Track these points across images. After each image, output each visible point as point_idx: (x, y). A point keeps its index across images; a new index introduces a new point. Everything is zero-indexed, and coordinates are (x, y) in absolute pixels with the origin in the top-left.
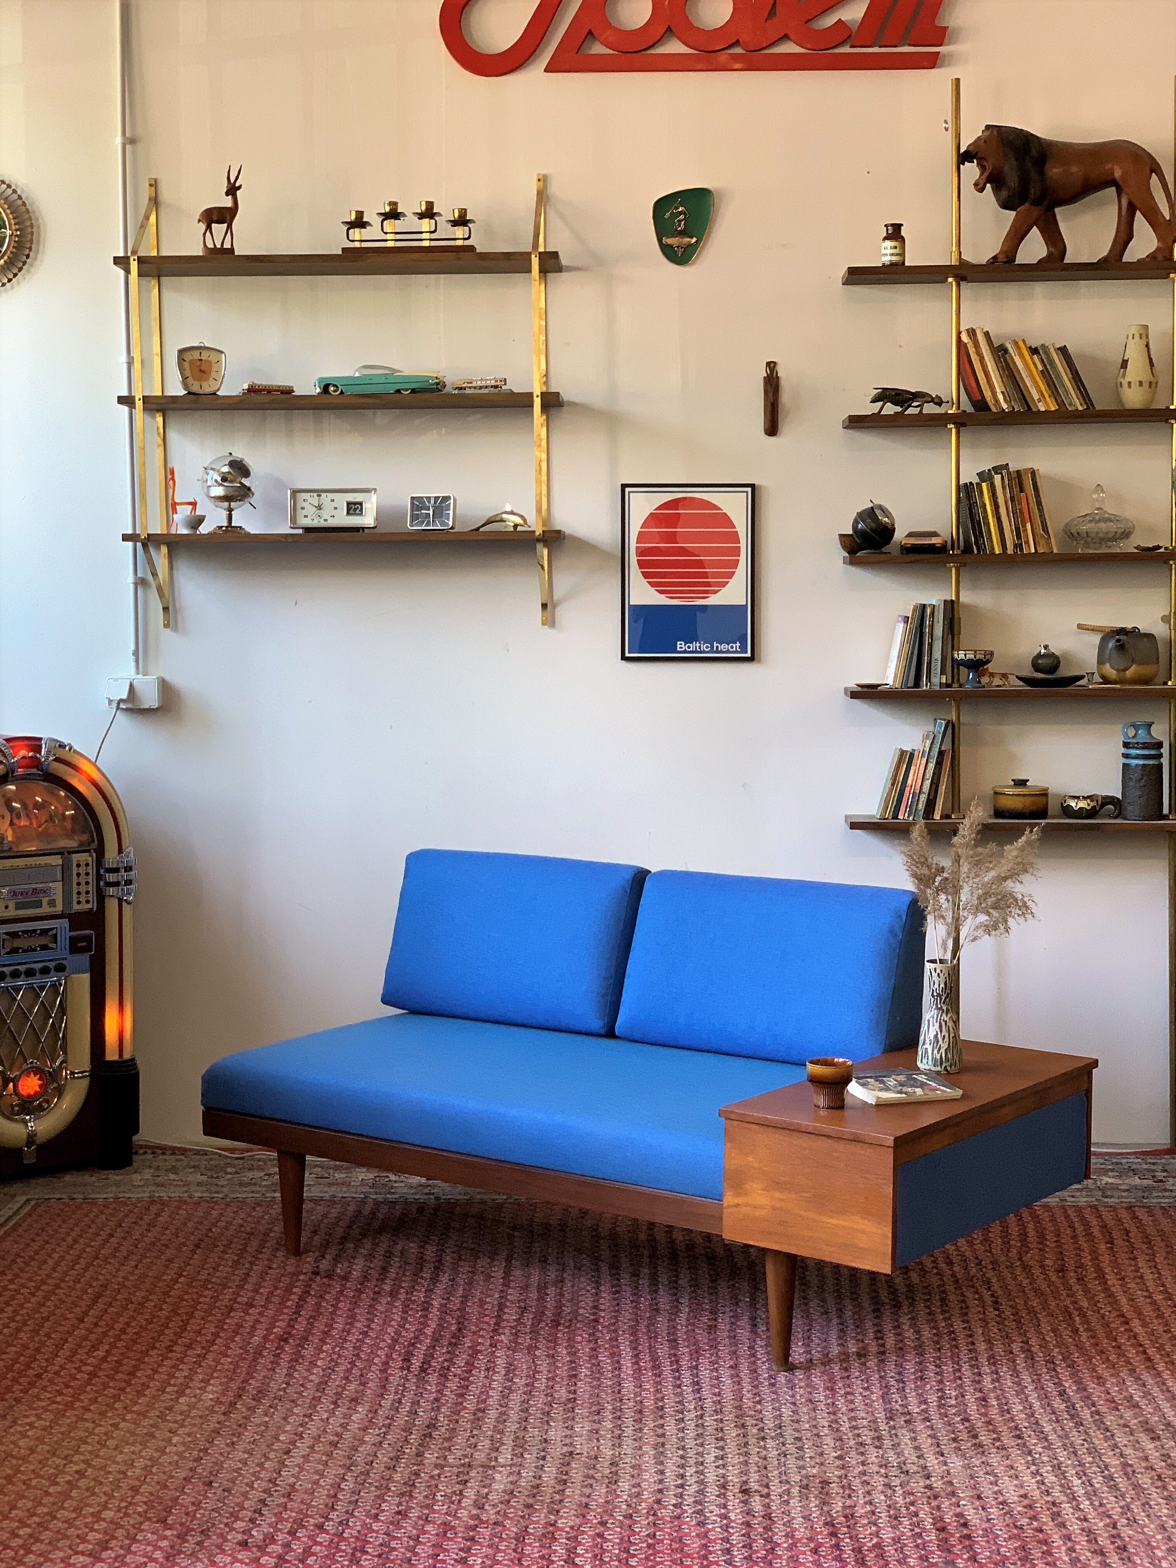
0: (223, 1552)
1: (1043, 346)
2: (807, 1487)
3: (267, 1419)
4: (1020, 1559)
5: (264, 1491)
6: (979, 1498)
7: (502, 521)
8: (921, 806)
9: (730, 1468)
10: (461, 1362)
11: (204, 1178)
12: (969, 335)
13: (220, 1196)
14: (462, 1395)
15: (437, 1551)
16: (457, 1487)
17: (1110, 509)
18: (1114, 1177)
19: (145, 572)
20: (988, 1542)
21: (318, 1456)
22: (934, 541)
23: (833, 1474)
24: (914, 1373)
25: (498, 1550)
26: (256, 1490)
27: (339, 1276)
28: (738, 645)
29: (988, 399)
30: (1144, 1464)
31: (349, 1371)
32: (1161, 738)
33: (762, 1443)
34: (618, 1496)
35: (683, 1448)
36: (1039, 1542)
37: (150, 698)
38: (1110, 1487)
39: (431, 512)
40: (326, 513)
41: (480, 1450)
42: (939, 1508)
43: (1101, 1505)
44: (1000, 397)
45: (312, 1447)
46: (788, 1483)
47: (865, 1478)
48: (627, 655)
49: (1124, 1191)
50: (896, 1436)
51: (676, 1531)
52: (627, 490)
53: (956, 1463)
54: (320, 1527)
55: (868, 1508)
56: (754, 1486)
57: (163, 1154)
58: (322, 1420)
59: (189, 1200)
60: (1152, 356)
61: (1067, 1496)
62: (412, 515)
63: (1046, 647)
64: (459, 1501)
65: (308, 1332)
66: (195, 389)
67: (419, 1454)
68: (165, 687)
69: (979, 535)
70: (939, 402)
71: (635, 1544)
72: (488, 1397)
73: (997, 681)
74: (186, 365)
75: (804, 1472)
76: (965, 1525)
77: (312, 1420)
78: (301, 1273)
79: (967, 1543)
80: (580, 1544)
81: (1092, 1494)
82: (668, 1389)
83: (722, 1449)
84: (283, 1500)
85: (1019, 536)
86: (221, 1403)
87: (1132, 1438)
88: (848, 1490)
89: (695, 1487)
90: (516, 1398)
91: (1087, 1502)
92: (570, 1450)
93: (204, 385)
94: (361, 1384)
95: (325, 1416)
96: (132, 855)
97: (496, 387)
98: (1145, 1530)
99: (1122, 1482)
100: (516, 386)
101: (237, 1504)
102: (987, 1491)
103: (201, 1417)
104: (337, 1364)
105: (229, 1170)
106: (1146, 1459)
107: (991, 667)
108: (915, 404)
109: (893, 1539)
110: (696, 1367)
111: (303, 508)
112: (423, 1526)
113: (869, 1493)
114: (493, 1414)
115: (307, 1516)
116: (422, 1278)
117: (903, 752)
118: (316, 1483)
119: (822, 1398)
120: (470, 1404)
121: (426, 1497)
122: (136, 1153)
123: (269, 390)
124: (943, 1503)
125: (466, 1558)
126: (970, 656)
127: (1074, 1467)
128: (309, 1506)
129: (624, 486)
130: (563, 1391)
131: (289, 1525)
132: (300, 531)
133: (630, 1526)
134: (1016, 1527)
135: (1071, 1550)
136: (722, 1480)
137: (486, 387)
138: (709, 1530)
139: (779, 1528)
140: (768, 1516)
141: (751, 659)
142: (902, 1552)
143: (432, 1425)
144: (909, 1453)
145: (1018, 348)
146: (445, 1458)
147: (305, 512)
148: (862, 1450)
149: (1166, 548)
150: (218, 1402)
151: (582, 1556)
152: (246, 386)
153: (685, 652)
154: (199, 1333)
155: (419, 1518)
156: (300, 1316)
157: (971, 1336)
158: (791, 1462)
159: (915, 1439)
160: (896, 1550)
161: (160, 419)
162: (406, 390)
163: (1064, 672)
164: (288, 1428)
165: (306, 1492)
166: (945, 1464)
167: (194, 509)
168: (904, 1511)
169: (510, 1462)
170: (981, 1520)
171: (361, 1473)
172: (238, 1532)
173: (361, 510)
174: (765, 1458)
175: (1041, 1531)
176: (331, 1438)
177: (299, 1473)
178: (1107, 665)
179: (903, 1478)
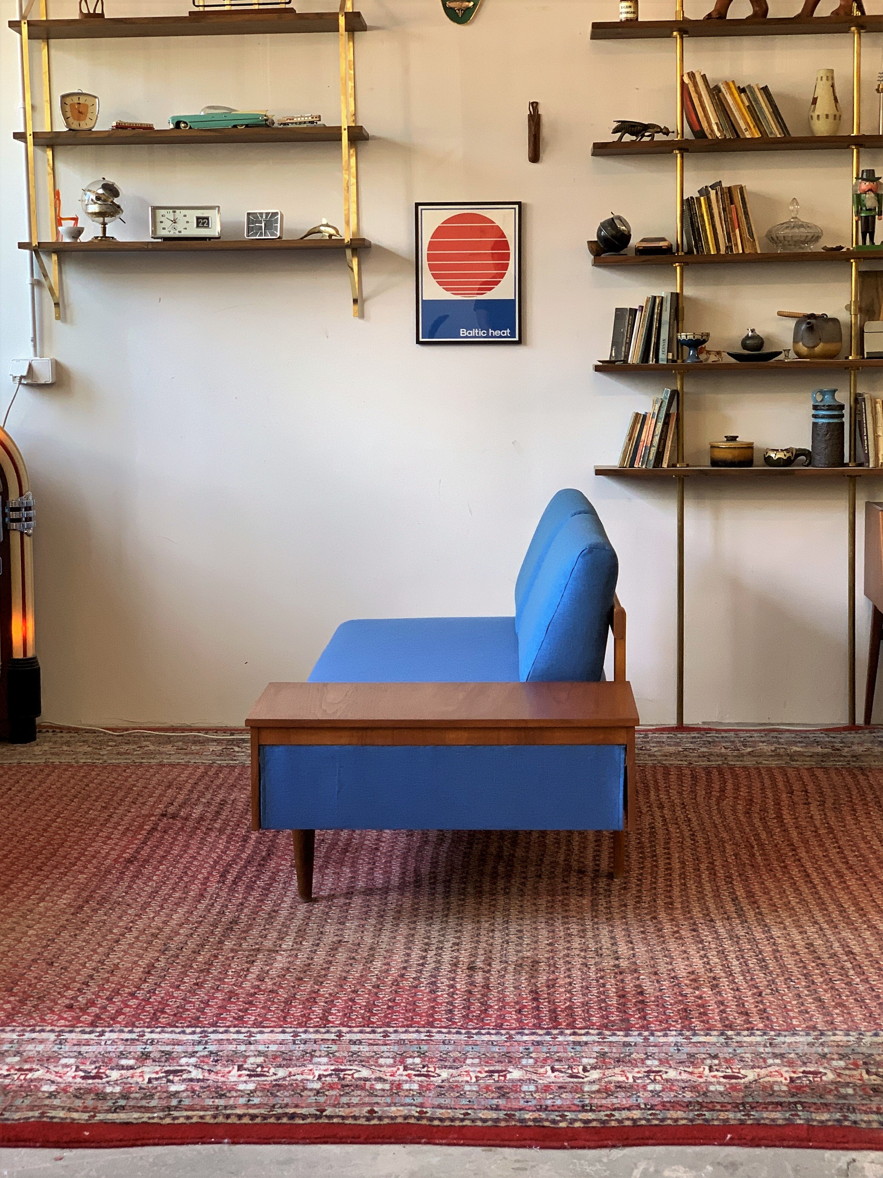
0: (53, 1012)
1: (749, 86)
2: (521, 965)
3: (106, 917)
4: (680, 1018)
5: (94, 969)
6: (656, 974)
7: (320, 232)
8: (652, 457)
9: (463, 952)
10: (265, 877)
11: (89, 749)
12: (690, 78)
13: (101, 761)
14: (262, 901)
15: (221, 1011)
16: (245, 966)
17: (804, 218)
18: (802, 747)
19: (39, 276)
20: (657, 1005)
21: (141, 944)
22: (661, 244)
23: (543, 956)
24: (620, 885)
25: (269, 1010)
26: (87, 968)
27: (182, 818)
28: (508, 331)
29: (705, 129)
30: (791, 951)
31: (176, 883)
32: (843, 402)
33: (491, 934)
34: (371, 972)
35: (428, 938)
36: (700, 1006)
37: (46, 375)
38: (761, 967)
39: (263, 225)
40: (180, 226)
41: (269, 940)
42: (622, 981)
43: (752, 979)
44: (715, 128)
45: (137, 938)
46: (507, 962)
47: (568, 959)
48: (421, 340)
49: (808, 756)
50: (598, 929)
51: (412, 997)
52: (420, 207)
53: (641, 949)
54: (132, 995)
55: (567, 981)
56: (479, 964)
57: (61, 732)
58: (149, 918)
59: (76, 765)
60: (837, 95)
61: (726, 973)
62: (248, 227)
63: (753, 331)
64: (246, 976)
65: (150, 856)
66: (75, 126)
67: (221, 942)
68: (58, 367)
69: (698, 240)
70: (667, 132)
71: (378, 1006)
72: (283, 902)
73: (713, 358)
74: (68, 108)
75: (521, 954)
76: (641, 993)
77: (141, 918)
78: (153, 815)
79: (640, 1006)
80: (335, 1006)
81: (746, 971)
82: (424, 896)
83: (459, 938)
84: (107, 975)
85: (729, 240)
86: (72, 906)
87: (784, 932)
88: (553, 967)
89: (433, 965)
91: (741, 978)
92: (339, 939)
93: (83, 123)
94: (184, 893)
95: (152, 916)
96: (31, 498)
97: (312, 122)
98: (784, 997)
99: (772, 964)
100: (328, 121)
101: (70, 978)
102: (663, 968)
103: (54, 916)
104: (168, 879)
105: (110, 743)
106: (794, 947)
107: (708, 346)
108: (647, 134)
109: (583, 1003)
111: (161, 222)
112: (214, 994)
113: (569, 970)
114: (284, 913)
115: (123, 986)
116: (246, 819)
117: (637, 415)
118: (135, 963)
119: (544, 903)
120: (267, 907)
121: (220, 972)
122: (40, 732)
123: (134, 127)
124: (627, 977)
125: (243, 1016)
126: (691, 337)
127: (736, 952)
128: (127, 979)
129: (417, 205)
131: (108, 993)
132: (160, 240)
133: (376, 993)
134: (682, 995)
135: (723, 1011)
136: (455, 960)
137: (305, 123)
138: (439, 996)
139: (494, 994)
140: (486, 986)
141: (519, 342)
142: (588, 1013)
143: (235, 921)
144: (606, 943)
145: (729, 88)
146: (241, 945)
147: (163, 225)
148: (569, 939)
149: (848, 249)
150: (69, 905)
151: (335, 1014)
152: (114, 124)
153: (467, 337)
154: (65, 857)
155: (212, 988)
156: (146, 845)
157: (668, 858)
158: (512, 947)
159: (612, 932)
160: (583, 1011)
161: (49, 153)
162: (242, 125)
163: (767, 349)
164: (121, 924)
165: (127, 969)
166: (633, 949)
167: (76, 223)
168: (594, 983)
169: (290, 948)
170: (654, 989)
171: (172, 956)
172: (67, 998)
173: (208, 224)
174: (491, 945)
175: (701, 998)
176: (154, 931)
177: (123, 956)
178: (801, 343)
179: (597, 959)
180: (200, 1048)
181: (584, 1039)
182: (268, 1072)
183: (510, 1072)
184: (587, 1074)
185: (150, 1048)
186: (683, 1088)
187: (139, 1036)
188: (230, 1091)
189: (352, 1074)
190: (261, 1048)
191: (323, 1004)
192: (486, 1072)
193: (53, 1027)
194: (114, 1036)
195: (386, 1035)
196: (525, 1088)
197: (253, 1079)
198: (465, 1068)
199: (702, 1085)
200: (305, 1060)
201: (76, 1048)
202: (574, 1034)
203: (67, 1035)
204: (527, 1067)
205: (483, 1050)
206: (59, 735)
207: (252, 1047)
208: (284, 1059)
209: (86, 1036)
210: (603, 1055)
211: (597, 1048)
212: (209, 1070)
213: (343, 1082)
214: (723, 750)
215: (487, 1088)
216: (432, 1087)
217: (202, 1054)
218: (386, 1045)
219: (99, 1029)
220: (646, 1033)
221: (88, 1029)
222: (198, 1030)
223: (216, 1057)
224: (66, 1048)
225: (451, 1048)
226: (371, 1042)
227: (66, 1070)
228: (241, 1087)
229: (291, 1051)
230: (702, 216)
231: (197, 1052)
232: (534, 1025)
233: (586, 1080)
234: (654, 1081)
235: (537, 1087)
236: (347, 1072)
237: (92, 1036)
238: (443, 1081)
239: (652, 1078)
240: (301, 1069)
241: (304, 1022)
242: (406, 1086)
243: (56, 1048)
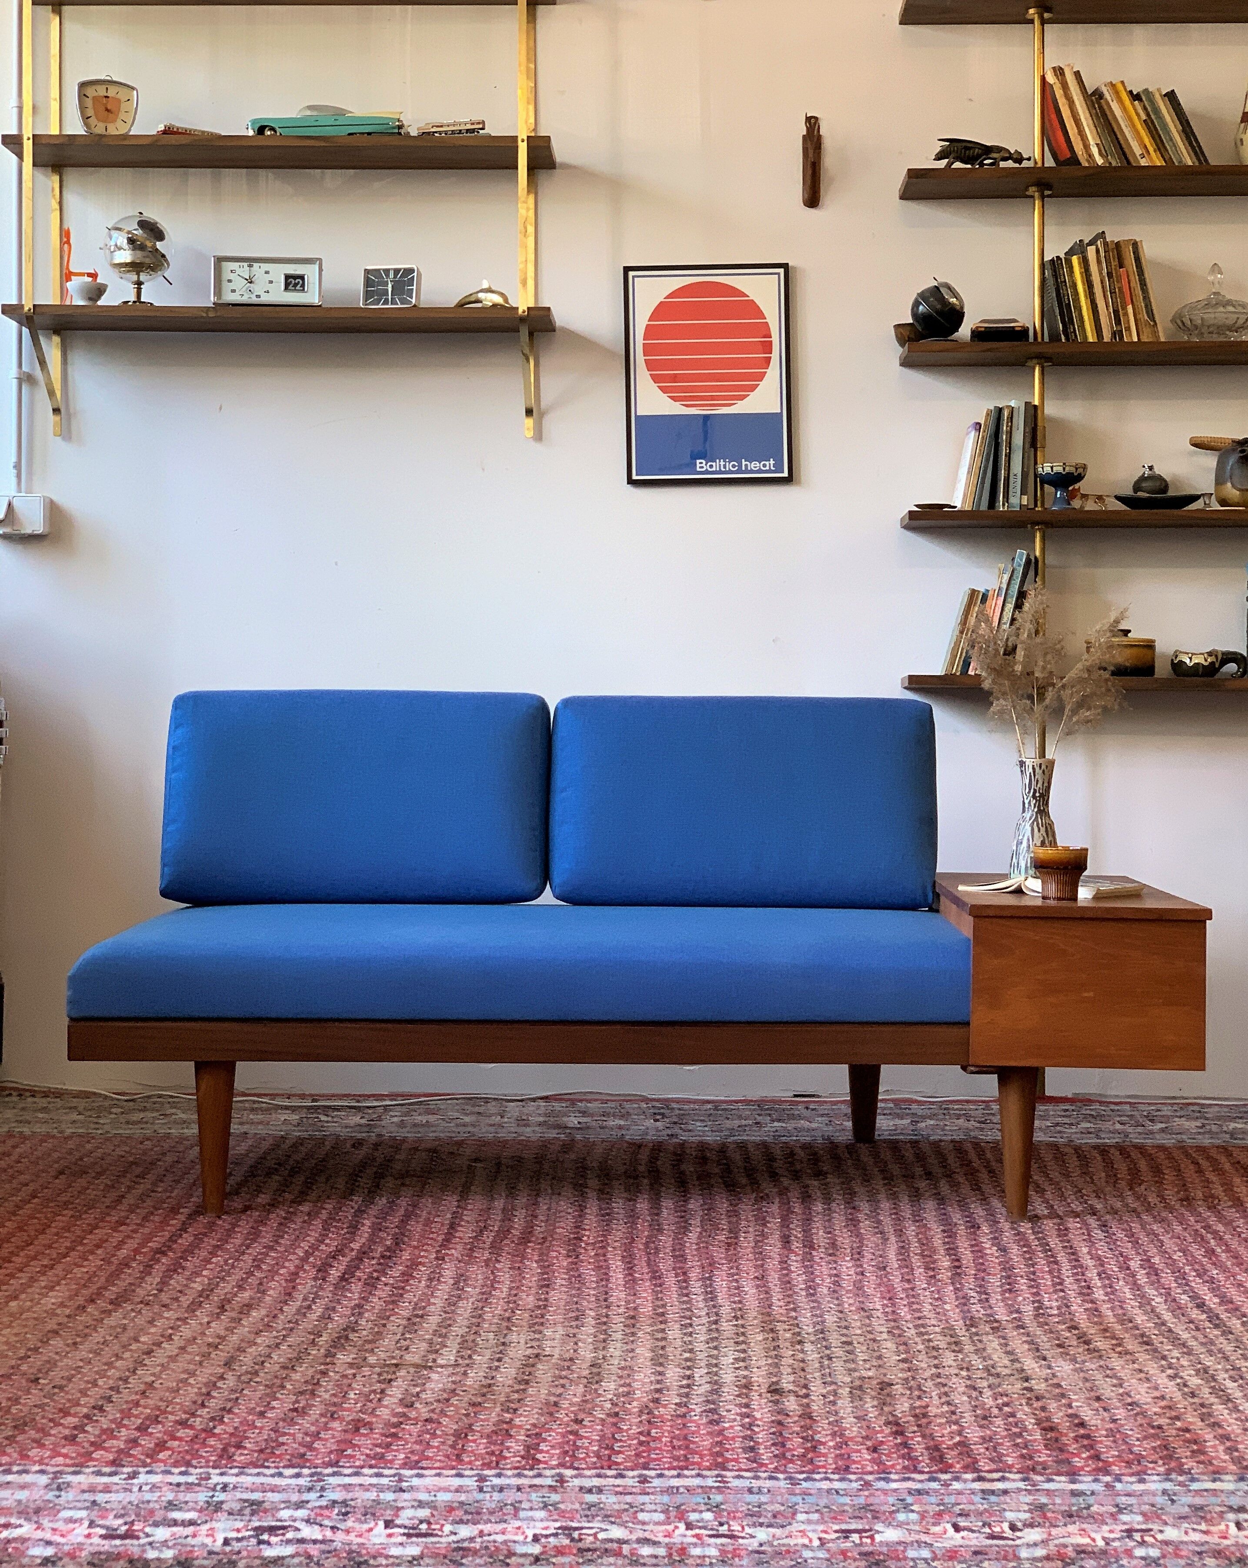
0: (41, 1446)
1: (1146, 91)
2: (860, 1388)
3: (126, 1322)
4: (1161, 1458)
5: (111, 1389)
6: (1098, 1399)
7: (478, 301)
9: (755, 1370)
10: (395, 1272)
11: (81, 1117)
12: (1056, 75)
13: (100, 1132)
14: (393, 1302)
15: (343, 1447)
16: (378, 1387)
17: (1230, 293)
19: (31, 364)
20: (1114, 1441)
21: (188, 1357)
22: (1011, 325)
23: (896, 1375)
24: (1001, 1286)
25: (428, 1446)
26: (100, 1387)
28: (772, 462)
29: (1079, 153)
31: (244, 1280)
33: (799, 1347)
34: (600, 1395)
35: (691, 1351)
36: (1188, 1441)
37: (34, 522)
39: (390, 288)
40: (258, 289)
41: (413, 1352)
42: (1043, 1409)
44: (1095, 151)
45: (182, 1348)
46: (835, 1384)
47: (939, 1380)
48: (634, 477)
50: (980, 1341)
51: (678, 1429)
52: (631, 274)
53: (1064, 1368)
54: (183, 1424)
55: (945, 1408)
56: (787, 1386)
57: (33, 1096)
59: (58, 1135)
61: (1219, 1397)
62: (366, 292)
63: (1149, 469)
64: (379, 1400)
65: (195, 1246)
66: (98, 129)
67: (329, 1355)
68: (53, 511)
69: (1068, 322)
70: (1019, 159)
71: (621, 1441)
72: (429, 1304)
73: (1090, 505)
75: (856, 1374)
76: (1082, 1424)
77: (188, 1324)
79: (1086, 1442)
82: (672, 1297)
83: (744, 1352)
84: (134, 1397)
85: (1118, 322)
86: (65, 1306)
88: (917, 1391)
89: (706, 1387)
90: (465, 1308)
92: (535, 1351)
93: (111, 126)
94: (258, 1292)
95: (206, 1320)
97: (473, 131)
100: (496, 129)
101: (70, 1400)
102: (1109, 1393)
103: (35, 1319)
104: (229, 1274)
105: (114, 1110)
107: (1083, 486)
108: (988, 160)
109: (982, 1438)
110: (710, 1278)
111: (230, 281)
112: (326, 1423)
113: (946, 1394)
114: (433, 1321)
115: (165, 1412)
116: (351, 1200)
117: (973, 592)
118: (185, 1381)
119: (878, 1307)
120: (405, 1309)
121: (334, 1395)
123: (192, 134)
124: (1049, 1404)
125: (383, 1454)
126: (1058, 469)
127: (1227, 1371)
128: (170, 1403)
129: (627, 270)
130: (531, 1298)
131: (140, 1421)
132: (226, 308)
133: (615, 1424)
134: (1153, 1427)
135: (1232, 1449)
136: (744, 1381)
137: (460, 132)
138: (724, 1429)
139: (823, 1426)
140: (807, 1415)
141: (789, 480)
142: (995, 1451)
144: (1001, 1360)
145: (1117, 93)
146: (365, 1359)
147: (232, 286)
148: (935, 1354)
151: (546, 1452)
152: (161, 127)
154: (49, 1247)
155: (322, 1415)
156: (186, 1232)
158: (838, 1365)
159: (1006, 1345)
161: (56, 181)
162: (361, 134)
163: (1174, 493)
164: (153, 1330)
165: (168, 1390)
166: (1050, 1367)
167: (95, 280)
168: (995, 1411)
169: (452, 1362)
170: (1103, 1420)
171: (247, 1372)
172: (65, 1427)
173: (303, 286)
174: (803, 1361)
175: (1187, 1430)
176: (211, 1340)
177: (161, 1372)
178: (1229, 485)
179: (992, 1380)
180: (312, 1496)
181: (1000, 1485)
182: (441, 1530)
183: (878, 1532)
184: (1018, 1534)
185: (220, 1496)
186: (1200, 1553)
187: (201, 1479)
188: (375, 1558)
189: (595, 1535)
190: (424, 1497)
191: (523, 1438)
192: (836, 1532)
193: (43, 1467)
194: (155, 1479)
195: (644, 1480)
196: (911, 1553)
197: (414, 1539)
198: (795, 1527)
199: (1233, 1549)
200: (504, 1514)
201: (86, 1496)
202: (980, 1479)
203: (69, 1478)
204: (908, 1524)
205: (823, 1502)
206: (30, 1100)
207: (406, 1496)
208: (466, 1512)
209: (105, 1479)
210: (1041, 1508)
211: (1029, 1499)
212: (332, 1528)
213: (580, 1545)
214: (1118, 1126)
215: (844, 1553)
216: (743, 1553)
217: (317, 1504)
218: (648, 1494)
219: (126, 1470)
220: (1108, 1479)
221: (107, 1470)
222: (306, 1471)
223: (345, 1509)
224: (68, 1496)
225: (764, 1499)
226: (618, 1489)
227: (71, 1526)
228: (394, 1551)
229: (477, 1502)
230: (1074, 286)
231: (308, 1502)
232: (904, 1468)
233: (1018, 1542)
234: (1143, 1543)
235: (934, 1552)
236: (584, 1531)
237: (115, 1479)
238: (761, 1545)
239: (1139, 1539)
240: (500, 1527)
241: (495, 1461)
242: (696, 1551)
243: (50, 1496)
